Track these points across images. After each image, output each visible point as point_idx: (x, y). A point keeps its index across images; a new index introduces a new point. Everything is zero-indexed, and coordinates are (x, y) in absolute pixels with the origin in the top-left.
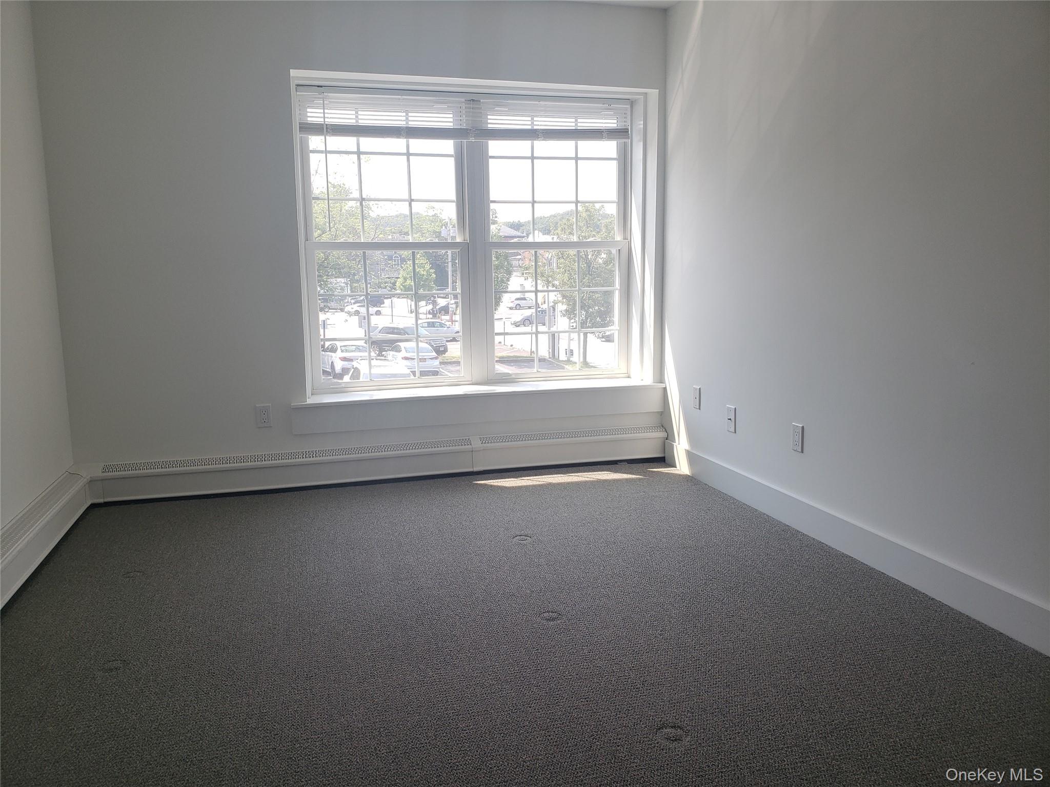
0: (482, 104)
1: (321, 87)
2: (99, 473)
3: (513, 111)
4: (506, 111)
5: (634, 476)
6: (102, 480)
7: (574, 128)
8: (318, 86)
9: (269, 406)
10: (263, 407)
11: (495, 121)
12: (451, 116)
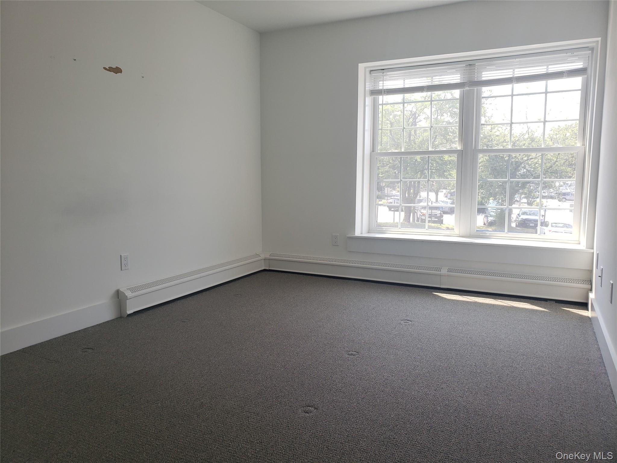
0: (476, 66)
1: (383, 70)
2: (268, 257)
3: (500, 68)
4: (494, 68)
5: (546, 310)
6: (269, 259)
7: (546, 72)
8: (382, 70)
9: (338, 235)
10: (335, 235)
11: (487, 75)
12: (459, 75)
